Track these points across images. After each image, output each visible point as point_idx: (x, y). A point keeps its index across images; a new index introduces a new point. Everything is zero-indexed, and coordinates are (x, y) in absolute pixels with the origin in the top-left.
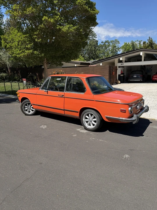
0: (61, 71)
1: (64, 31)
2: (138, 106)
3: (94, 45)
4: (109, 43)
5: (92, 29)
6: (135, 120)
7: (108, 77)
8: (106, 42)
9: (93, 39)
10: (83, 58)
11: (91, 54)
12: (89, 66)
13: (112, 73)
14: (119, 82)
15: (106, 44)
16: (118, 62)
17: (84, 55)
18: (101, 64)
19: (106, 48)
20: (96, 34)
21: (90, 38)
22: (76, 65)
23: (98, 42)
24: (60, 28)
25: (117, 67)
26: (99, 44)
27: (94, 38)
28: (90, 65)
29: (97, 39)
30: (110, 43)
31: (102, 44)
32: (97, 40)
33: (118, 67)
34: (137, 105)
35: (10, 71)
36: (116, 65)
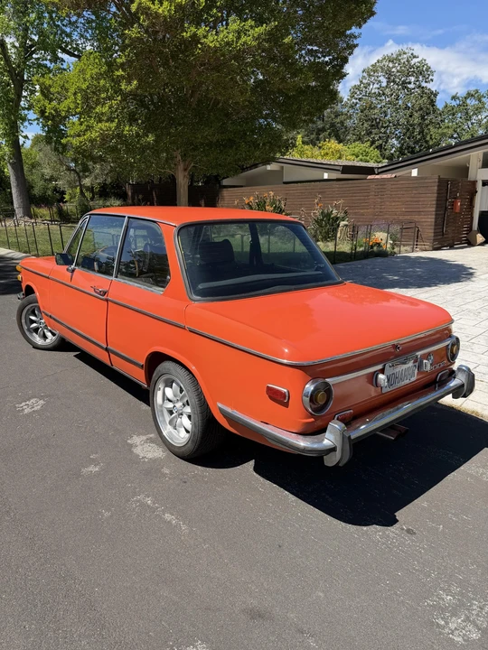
0: (272, 193)
1: (209, 47)
2: (381, 376)
3: (421, 109)
4: (480, 101)
5: (355, 37)
6: (334, 449)
7: (431, 219)
8: (469, 95)
9: (419, 86)
10: (377, 152)
11: (409, 138)
12: (369, 177)
13: (453, 204)
14: (480, 238)
15: (468, 101)
16: (480, 164)
17: (380, 142)
18: (415, 173)
19: (468, 118)
20: (432, 69)
21: (410, 83)
22: (326, 176)
23: (435, 95)
24: (195, 35)
25: (474, 183)
26: (440, 105)
27: (424, 84)
28: (374, 174)
29: (432, 86)
30: (483, 100)
31: (454, 103)
32: (433, 89)
33: (479, 185)
34: (380, 367)
35: (130, 194)
36: (471, 177)
